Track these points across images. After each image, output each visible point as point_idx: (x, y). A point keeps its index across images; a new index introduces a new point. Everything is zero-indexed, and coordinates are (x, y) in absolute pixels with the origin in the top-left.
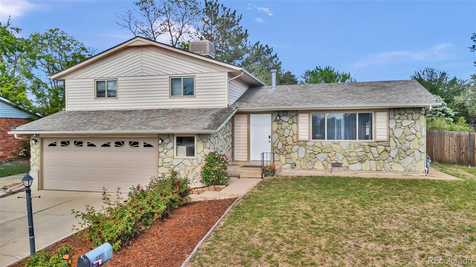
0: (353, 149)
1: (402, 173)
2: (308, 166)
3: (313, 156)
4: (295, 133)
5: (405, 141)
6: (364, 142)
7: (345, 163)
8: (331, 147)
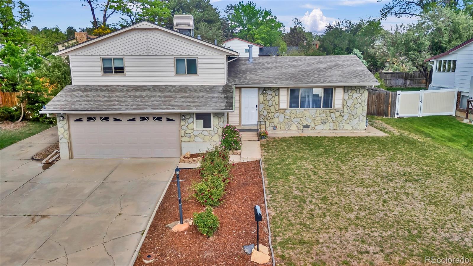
0: (318, 114)
1: (350, 130)
2: (286, 128)
3: (290, 120)
4: (277, 103)
5: (354, 108)
6: (327, 110)
7: (312, 125)
8: (303, 113)
